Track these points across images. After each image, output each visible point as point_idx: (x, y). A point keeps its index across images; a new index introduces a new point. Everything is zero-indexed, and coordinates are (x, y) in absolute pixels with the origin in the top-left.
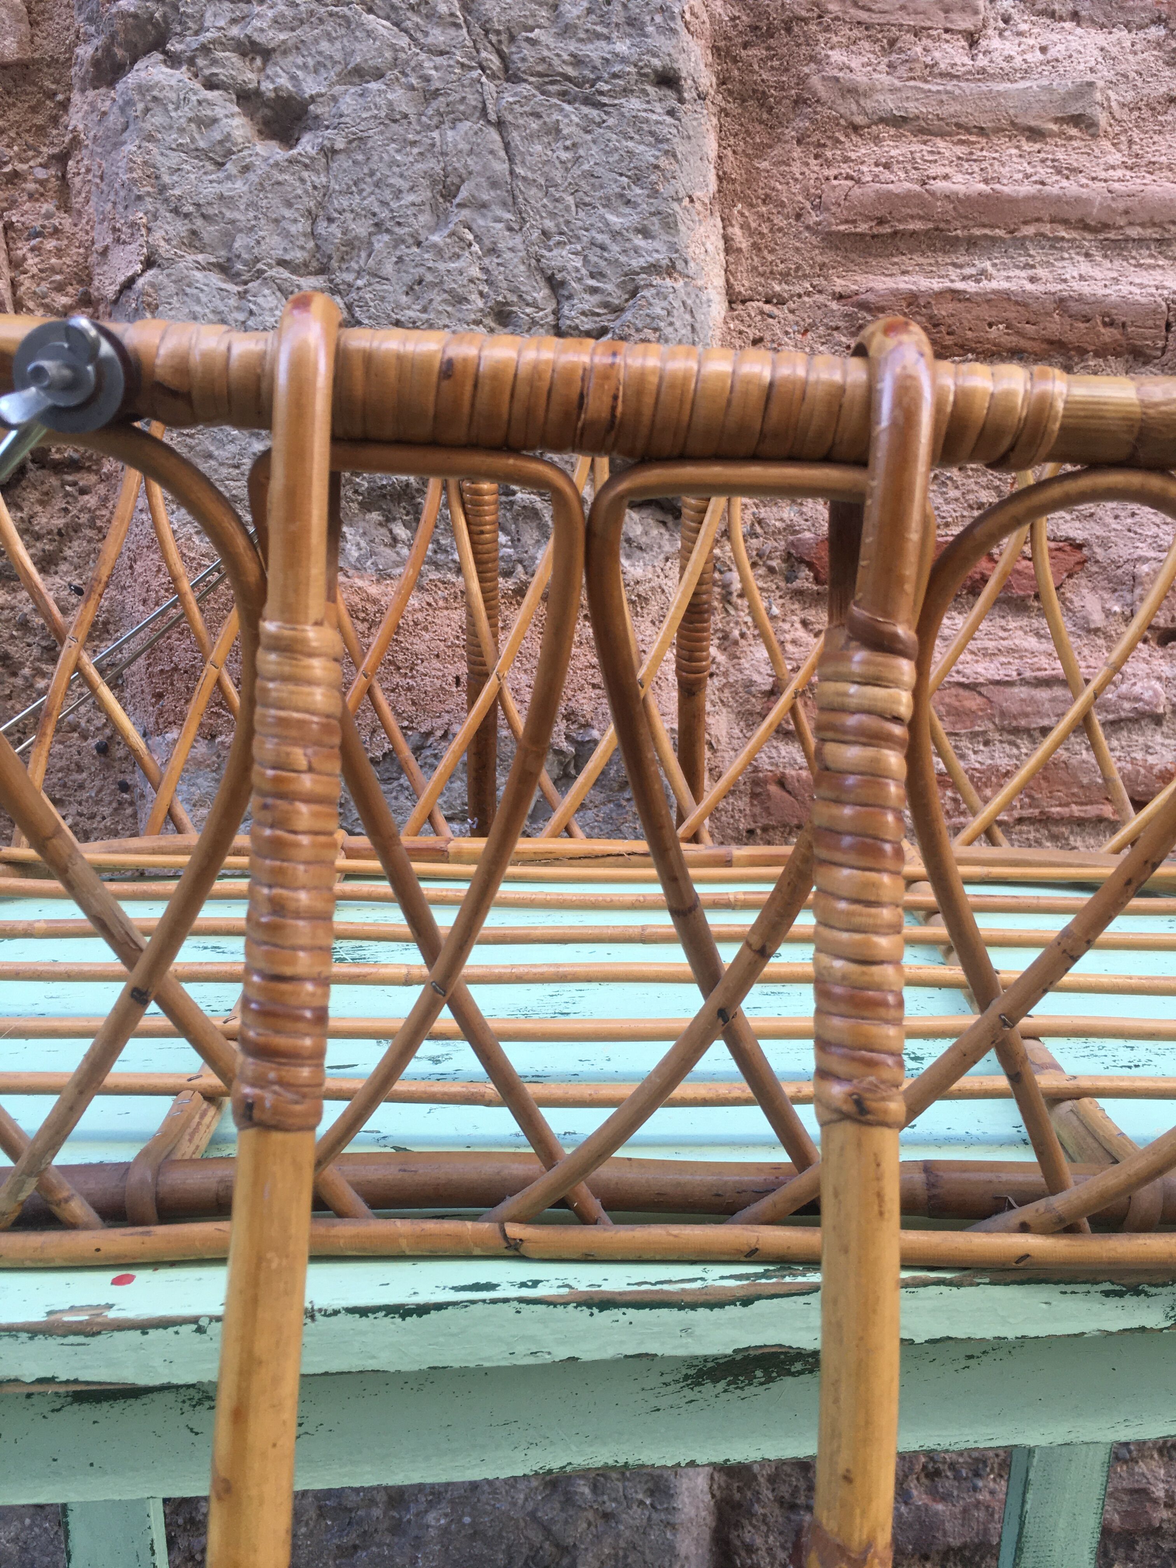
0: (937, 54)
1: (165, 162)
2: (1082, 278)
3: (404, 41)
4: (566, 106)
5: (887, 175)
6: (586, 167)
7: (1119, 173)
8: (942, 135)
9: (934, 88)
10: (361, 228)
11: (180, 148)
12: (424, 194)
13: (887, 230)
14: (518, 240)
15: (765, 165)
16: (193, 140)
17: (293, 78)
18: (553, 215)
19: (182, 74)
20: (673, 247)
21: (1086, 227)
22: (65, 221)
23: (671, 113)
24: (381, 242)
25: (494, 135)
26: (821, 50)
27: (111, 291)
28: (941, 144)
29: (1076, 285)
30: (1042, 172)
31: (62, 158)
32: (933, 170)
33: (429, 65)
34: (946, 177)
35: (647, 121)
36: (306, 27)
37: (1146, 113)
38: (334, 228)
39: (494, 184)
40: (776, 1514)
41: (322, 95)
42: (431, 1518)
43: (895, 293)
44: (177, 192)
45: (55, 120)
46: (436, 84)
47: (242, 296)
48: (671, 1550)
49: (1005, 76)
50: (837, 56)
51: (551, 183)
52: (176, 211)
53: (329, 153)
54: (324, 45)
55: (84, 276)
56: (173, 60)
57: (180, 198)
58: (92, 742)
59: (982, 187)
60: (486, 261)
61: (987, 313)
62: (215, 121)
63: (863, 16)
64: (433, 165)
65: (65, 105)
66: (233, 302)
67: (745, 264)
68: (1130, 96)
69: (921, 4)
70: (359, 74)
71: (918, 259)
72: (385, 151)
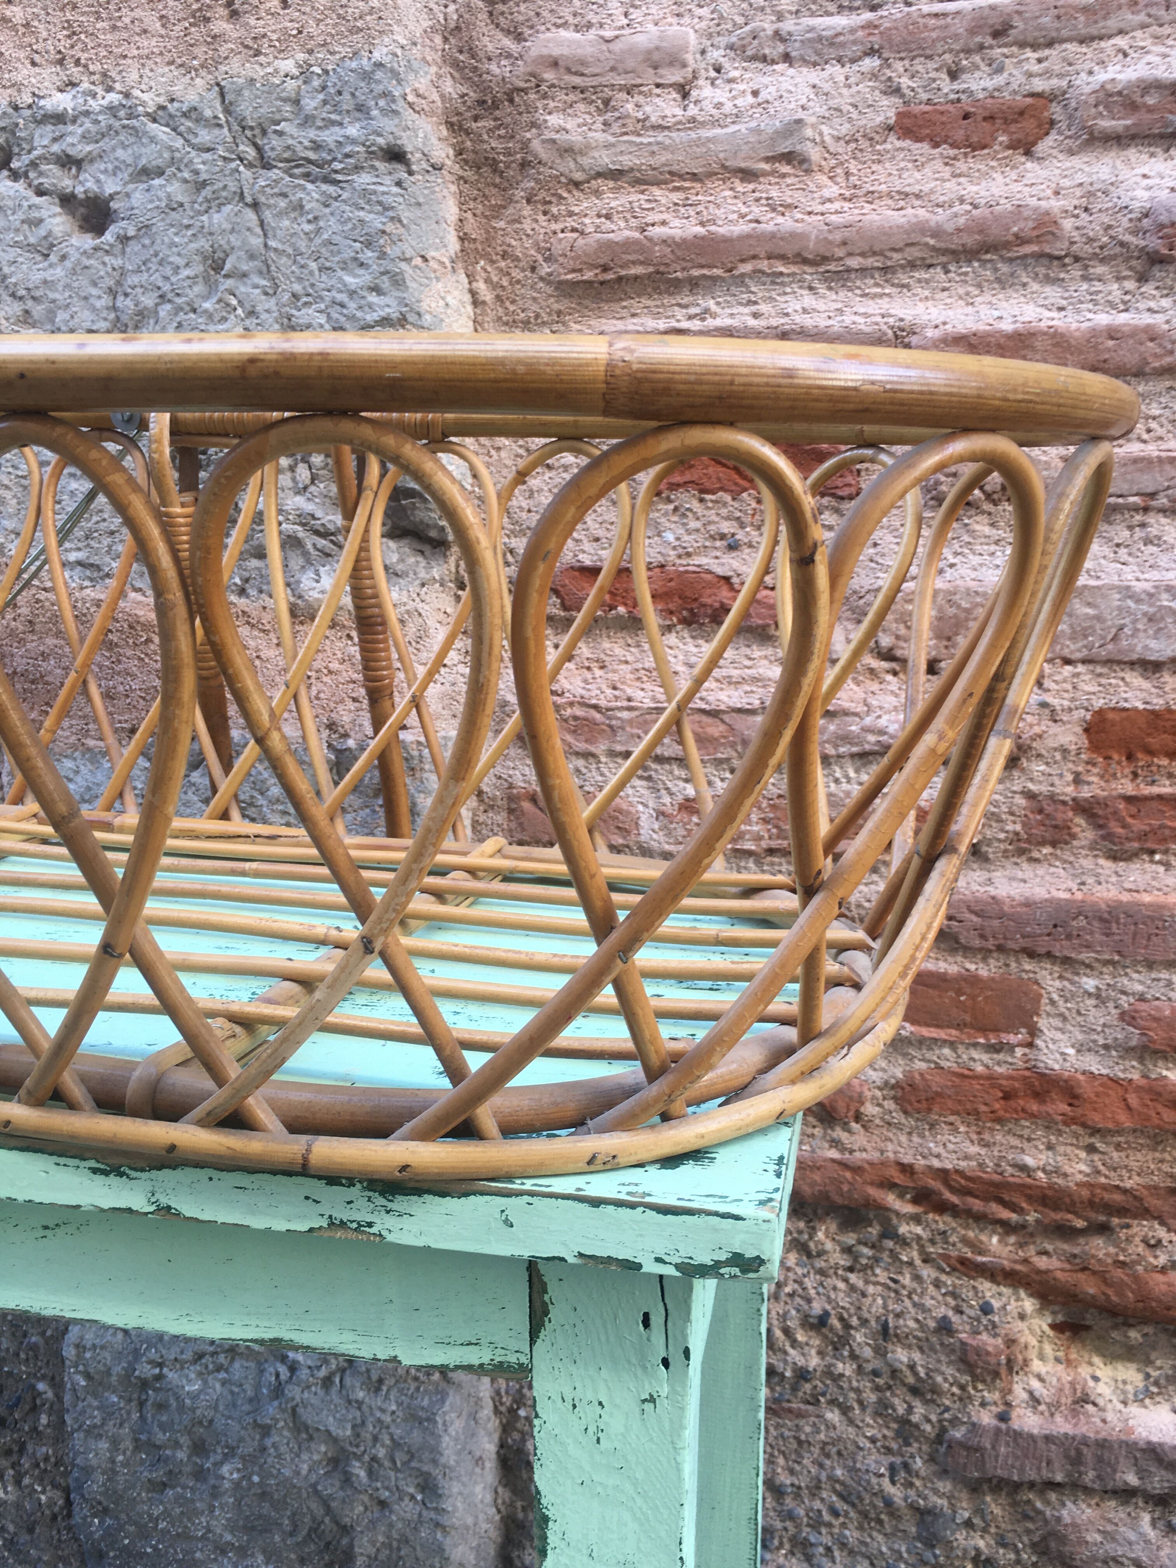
0: (648, 109)
1: (5, 256)
2: (805, 311)
3: (179, 143)
4: (310, 186)
5: (608, 225)
6: (325, 236)
7: (837, 206)
8: (658, 183)
9: (645, 140)
10: (148, 301)
11: (16, 244)
12: (198, 269)
13: (610, 276)
14: (271, 304)
15: (502, 224)
16: (26, 237)
17: (98, 181)
18: (300, 279)
19: (20, 186)
20: (403, 302)
21: (805, 261)
23: (399, 184)
24: (164, 311)
25: (250, 215)
26: (540, 115)
28: (656, 192)
29: (798, 319)
30: (757, 211)
32: (651, 217)
33: (198, 160)
34: (664, 223)
35: (375, 192)
36: (106, 139)
37: (864, 144)
38: (129, 302)
39: (252, 257)
41: (118, 193)
42: (225, 1470)
44: (13, 280)
46: (204, 176)
48: (442, 1552)
49: (716, 123)
50: (554, 120)
51: (298, 252)
52: (13, 295)
53: (124, 239)
54: (120, 153)
56: (14, 175)
57: (15, 285)
59: (699, 230)
60: (248, 322)
62: (41, 221)
63: (577, 80)
64: (203, 243)
67: (491, 315)
68: (845, 129)
69: (630, 64)
70: (145, 173)
71: (646, 302)
72: (166, 235)
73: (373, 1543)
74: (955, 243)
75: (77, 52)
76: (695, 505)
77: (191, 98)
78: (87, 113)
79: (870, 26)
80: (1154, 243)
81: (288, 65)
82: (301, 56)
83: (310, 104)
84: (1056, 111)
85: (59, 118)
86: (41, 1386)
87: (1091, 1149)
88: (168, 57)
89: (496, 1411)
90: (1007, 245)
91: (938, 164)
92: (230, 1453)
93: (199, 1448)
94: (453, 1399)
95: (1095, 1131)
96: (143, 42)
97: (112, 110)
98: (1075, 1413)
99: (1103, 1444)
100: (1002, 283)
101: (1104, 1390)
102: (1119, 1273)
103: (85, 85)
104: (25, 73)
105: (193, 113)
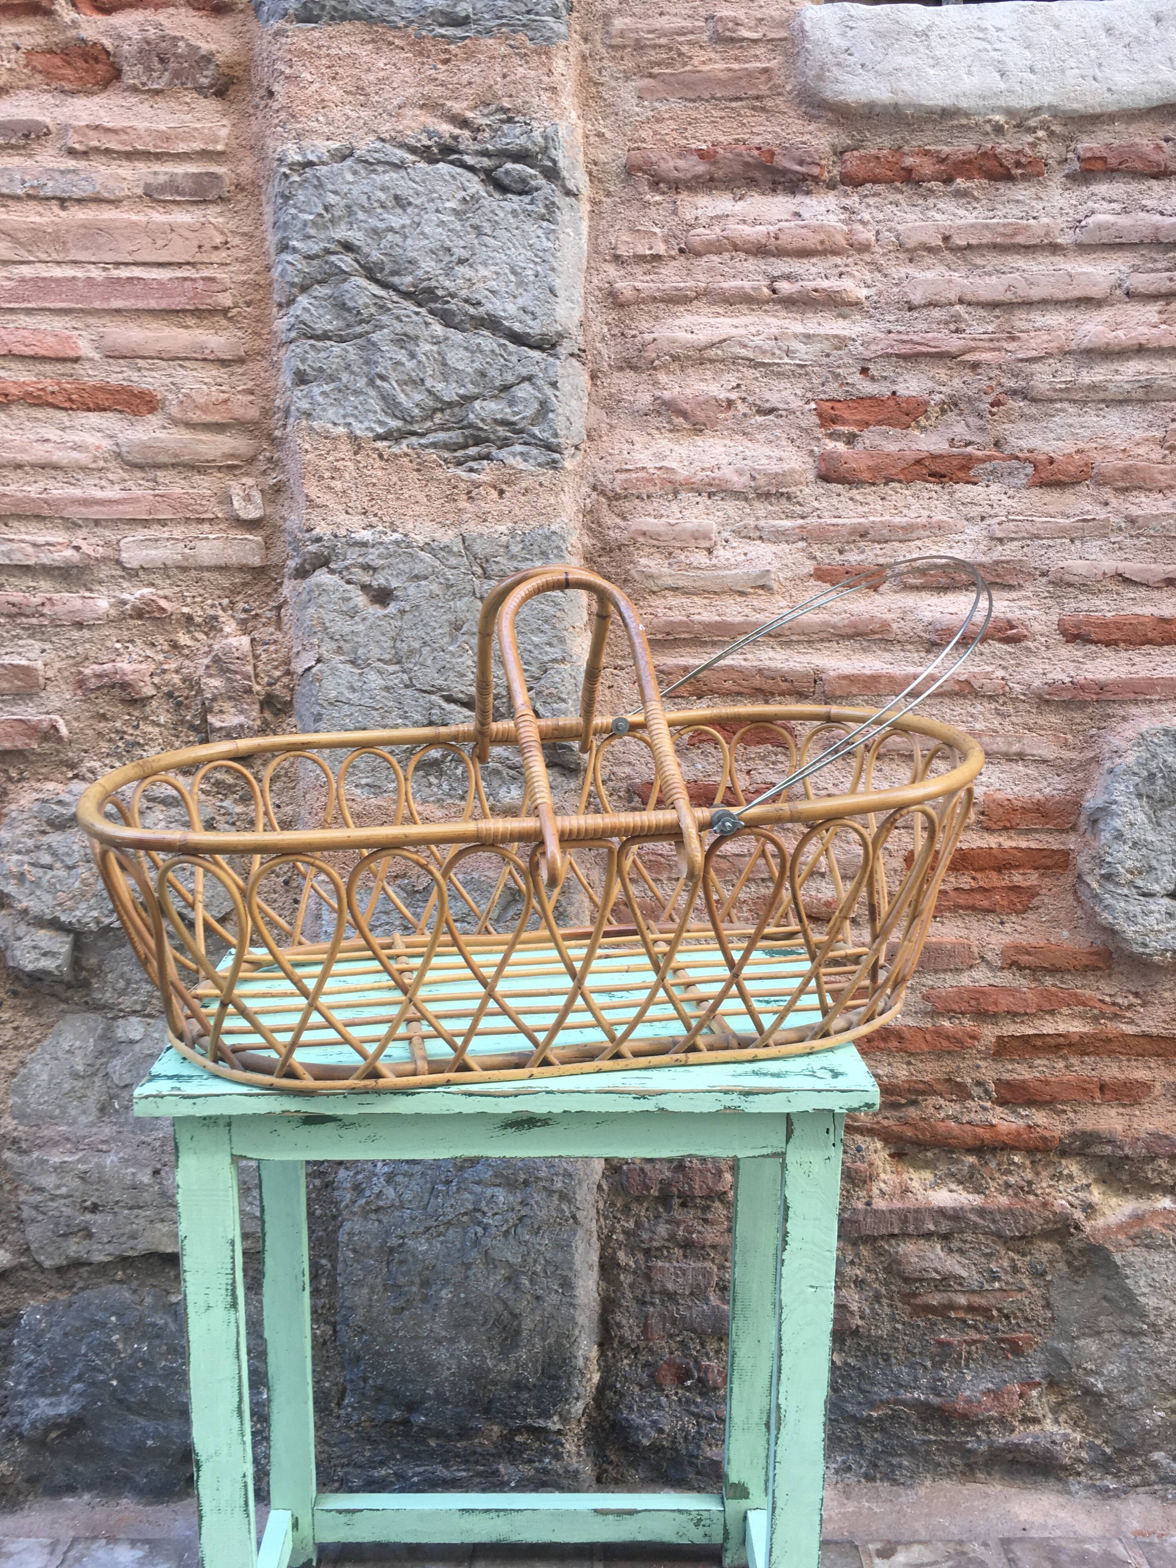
0: (692, 559)
1: (327, 618)
2: (770, 659)
3: (438, 563)
5: (670, 613)
7: (786, 611)
8: (696, 595)
9: (691, 574)
10: (416, 645)
11: (335, 611)
12: (446, 629)
13: (671, 637)
16: (340, 607)
17: (387, 580)
19: (336, 577)
20: (564, 651)
21: (771, 636)
22: (278, 636)
24: (426, 650)
26: (636, 558)
27: (300, 671)
28: (696, 599)
29: (767, 663)
30: (747, 611)
31: (279, 608)
32: (693, 611)
33: (449, 573)
34: (699, 614)
36: (393, 558)
37: (799, 582)
38: (404, 645)
40: (634, 1307)
41: (399, 587)
42: (443, 1293)
43: (678, 666)
44: (333, 630)
45: (276, 590)
46: (452, 582)
47: (361, 674)
48: (573, 1319)
49: (726, 568)
50: (643, 561)
52: (332, 638)
53: (403, 612)
54: (401, 566)
55: (287, 662)
56: (332, 572)
57: (334, 633)
58: (281, 879)
59: (718, 618)
61: (724, 676)
62: (350, 598)
63: (655, 542)
64: (450, 616)
65: (281, 584)
66: (357, 678)
68: (790, 574)
69: (684, 537)
70: (417, 577)
71: (687, 649)
72: (428, 611)
73: (532, 1321)
74: (843, 631)
75: (375, 509)
76: (713, 751)
77: (446, 540)
78: (381, 543)
79: (801, 527)
80: (934, 637)
81: (503, 528)
82: (510, 525)
83: (515, 549)
84: (889, 573)
85: (364, 544)
86: (324, 1262)
87: (909, 1063)
88: (431, 517)
89: (599, 1239)
90: (867, 634)
91: (833, 594)
92: (447, 1282)
93: (426, 1283)
94: (580, 1233)
95: (911, 1054)
96: (416, 507)
97: (397, 543)
98: (902, 1198)
99: (917, 1211)
100: (864, 650)
101: (915, 1185)
102: (922, 1124)
103: (380, 528)
104: (342, 517)
105: (446, 548)
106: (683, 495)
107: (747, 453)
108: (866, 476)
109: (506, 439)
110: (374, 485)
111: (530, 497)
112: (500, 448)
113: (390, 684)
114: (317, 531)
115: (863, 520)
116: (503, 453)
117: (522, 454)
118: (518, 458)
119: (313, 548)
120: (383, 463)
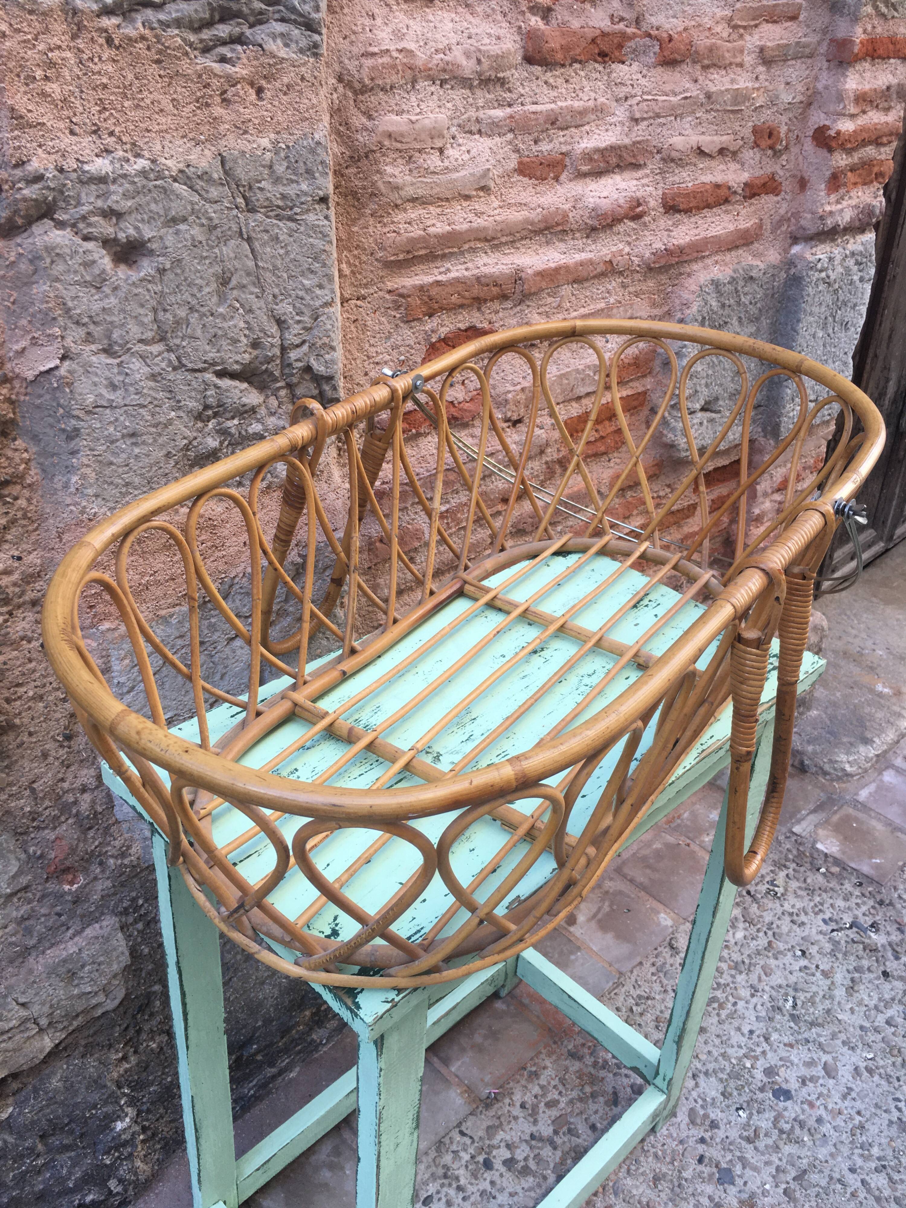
0: (429, 162)
1: (67, 295)
2: (485, 265)
3: (196, 198)
4: (281, 224)
5: (410, 228)
6: (292, 256)
7: (498, 211)
8: (432, 204)
9: (429, 180)
10: (182, 313)
11: (77, 283)
12: (214, 286)
13: (411, 256)
14: (262, 303)
15: (355, 229)
16: (82, 276)
17: (137, 228)
18: (278, 285)
19: (68, 233)
20: (331, 291)
21: (486, 240)
23: (326, 217)
24: (194, 318)
25: (246, 246)
26: (382, 167)
27: (29, 375)
28: (431, 208)
29: (483, 269)
30: (470, 216)
32: (429, 223)
33: (210, 209)
34: (433, 225)
35: (318, 226)
36: (141, 196)
37: (507, 178)
38: (169, 316)
39: (248, 274)
41: (154, 237)
43: (414, 287)
44: (78, 311)
46: (216, 221)
47: (119, 365)
49: (456, 170)
50: (389, 169)
51: (275, 267)
52: (77, 323)
53: (162, 271)
54: (153, 206)
56: (61, 225)
57: (80, 314)
59: (448, 228)
60: (247, 317)
61: (450, 290)
62: (94, 262)
63: (399, 145)
64: (217, 268)
66: (116, 370)
67: (348, 282)
68: (501, 171)
69: (422, 136)
70: (174, 221)
71: (422, 267)
72: (192, 264)
74: (536, 227)
75: (110, 125)
77: (203, 164)
78: (125, 176)
79: (510, 117)
80: (596, 223)
81: (265, 142)
83: (280, 169)
84: (567, 161)
85: (102, 180)
88: (181, 132)
90: (552, 227)
91: (530, 188)
96: (162, 119)
97: (143, 173)
103: (121, 153)
104: (67, 140)
105: (204, 176)
106: (422, 84)
107: (473, 31)
108: (559, 56)
109: (261, 13)
110: (105, 86)
111: (293, 95)
112: (251, 26)
113: (157, 369)
114: (35, 165)
115: (553, 106)
116: (259, 34)
117: (282, 35)
118: (279, 41)
119: (30, 192)
120: (113, 52)
